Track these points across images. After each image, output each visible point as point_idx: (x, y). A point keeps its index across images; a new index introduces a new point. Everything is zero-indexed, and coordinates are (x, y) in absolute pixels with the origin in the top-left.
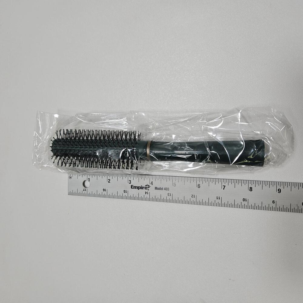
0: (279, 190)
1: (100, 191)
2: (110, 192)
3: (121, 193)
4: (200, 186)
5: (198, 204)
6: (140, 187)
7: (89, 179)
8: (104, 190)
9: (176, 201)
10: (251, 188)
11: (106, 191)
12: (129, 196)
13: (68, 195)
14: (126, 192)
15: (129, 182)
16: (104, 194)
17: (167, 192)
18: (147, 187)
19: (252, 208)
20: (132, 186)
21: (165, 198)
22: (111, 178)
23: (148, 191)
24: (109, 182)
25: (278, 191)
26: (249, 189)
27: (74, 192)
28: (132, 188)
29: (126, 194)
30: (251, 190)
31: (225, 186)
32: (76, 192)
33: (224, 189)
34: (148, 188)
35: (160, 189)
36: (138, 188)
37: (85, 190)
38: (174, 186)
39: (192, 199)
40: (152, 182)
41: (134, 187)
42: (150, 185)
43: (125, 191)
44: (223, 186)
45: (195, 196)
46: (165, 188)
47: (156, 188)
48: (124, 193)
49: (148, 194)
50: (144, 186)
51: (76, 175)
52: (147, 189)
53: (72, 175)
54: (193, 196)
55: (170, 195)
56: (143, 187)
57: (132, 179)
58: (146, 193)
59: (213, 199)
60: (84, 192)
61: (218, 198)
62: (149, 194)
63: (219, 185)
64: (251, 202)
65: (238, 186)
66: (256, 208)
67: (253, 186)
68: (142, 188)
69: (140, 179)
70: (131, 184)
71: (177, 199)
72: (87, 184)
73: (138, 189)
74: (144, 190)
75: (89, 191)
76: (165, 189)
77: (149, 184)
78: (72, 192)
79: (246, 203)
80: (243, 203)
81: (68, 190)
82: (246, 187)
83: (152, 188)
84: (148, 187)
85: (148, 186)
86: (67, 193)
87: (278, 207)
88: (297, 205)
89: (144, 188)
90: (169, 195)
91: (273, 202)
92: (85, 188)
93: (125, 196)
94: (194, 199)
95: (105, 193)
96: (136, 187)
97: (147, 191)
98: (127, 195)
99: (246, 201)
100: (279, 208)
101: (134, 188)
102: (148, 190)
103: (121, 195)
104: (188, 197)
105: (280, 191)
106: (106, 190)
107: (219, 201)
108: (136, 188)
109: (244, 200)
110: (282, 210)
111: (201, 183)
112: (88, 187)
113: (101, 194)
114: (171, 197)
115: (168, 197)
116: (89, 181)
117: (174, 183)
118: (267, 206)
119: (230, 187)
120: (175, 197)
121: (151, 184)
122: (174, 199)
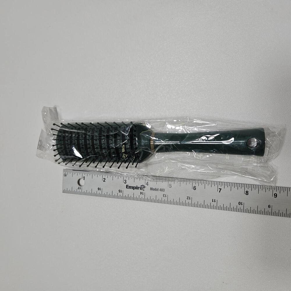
1: (95, 190)
2: (104, 192)
3: (116, 192)
4: (195, 188)
5: (194, 206)
6: (135, 187)
7: (84, 177)
8: (99, 189)
9: (171, 202)
10: (247, 192)
11: (101, 190)
12: (124, 195)
13: (63, 192)
14: (121, 192)
15: (124, 182)
16: (99, 193)
17: (163, 193)
18: (142, 187)
19: (248, 212)
20: (127, 185)
21: (160, 199)
22: (106, 177)
23: (143, 191)
24: (104, 181)
26: (245, 193)
27: (68, 190)
28: (127, 188)
29: (121, 194)
30: (247, 194)
31: (221, 189)
32: (71, 190)
33: (220, 192)
34: (143, 189)
35: (155, 190)
37: (79, 188)
38: (170, 187)
39: (187, 201)
40: (148, 182)
41: (129, 187)
42: (146, 186)
44: (219, 189)
45: (191, 198)
46: (161, 189)
47: (151, 189)
48: (119, 193)
49: (143, 194)
51: (71, 173)
53: (66, 173)
54: (189, 198)
55: (166, 197)
56: (139, 187)
57: (127, 179)
58: (141, 193)
59: (208, 202)
60: (78, 190)
61: (214, 201)
63: (215, 188)
64: (247, 206)
65: (234, 189)
66: (251, 212)
67: (249, 190)
68: (137, 188)
69: (135, 179)
70: (127, 184)
71: (172, 200)
72: (82, 182)
73: (134, 190)
74: (139, 191)
75: (84, 189)
77: (144, 185)
78: (66, 190)
79: (242, 207)
80: (239, 206)
81: (63, 188)
82: (242, 191)
83: (147, 188)
85: (144, 186)
87: (273, 211)
89: (139, 188)
90: (165, 196)
91: (269, 206)
92: (80, 187)
93: (119, 196)
94: (190, 201)
95: (100, 192)
96: (131, 187)
97: (142, 191)
98: (122, 195)
99: (242, 204)
100: (274, 213)
101: (129, 188)
102: (144, 190)
103: (116, 195)
104: (184, 199)
105: (276, 195)
107: (215, 204)
108: (131, 188)
109: (240, 203)
110: (278, 215)
111: (197, 185)
112: (83, 186)
113: (96, 192)
114: (166, 199)
115: (164, 199)
116: (84, 179)
117: (170, 184)
118: (263, 210)
119: (226, 190)
120: (170, 198)
121: (146, 184)
122: (169, 200)
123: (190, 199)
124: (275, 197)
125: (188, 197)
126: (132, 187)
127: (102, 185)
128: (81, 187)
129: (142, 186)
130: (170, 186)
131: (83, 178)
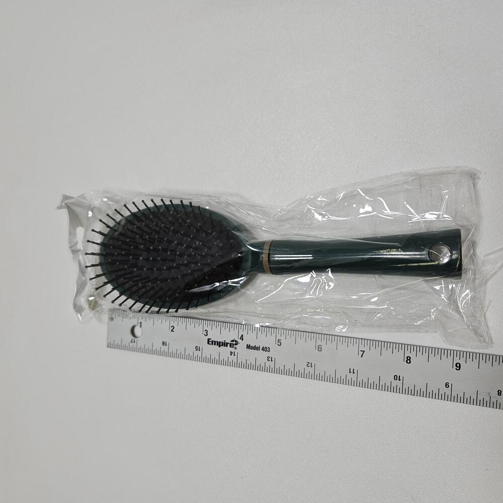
0: (458, 365)
1: (158, 345)
2: (173, 348)
3: (191, 350)
4: (321, 348)
6: (222, 343)
7: (141, 323)
8: (164, 343)
9: (280, 370)
10: (409, 358)
11: (167, 346)
12: (204, 356)
13: (108, 347)
14: (199, 350)
15: (205, 333)
16: (164, 350)
17: (266, 354)
18: (234, 343)
19: (410, 393)
20: (209, 339)
21: (263, 365)
22: (175, 324)
23: (235, 350)
24: (172, 331)
25: (456, 366)
26: (406, 359)
27: (116, 343)
28: (208, 343)
29: (199, 353)
30: (408, 361)
31: (364, 351)
32: (120, 343)
33: (362, 357)
34: (235, 346)
35: (256, 348)
36: (219, 344)
37: (133, 341)
39: (308, 370)
40: (242, 336)
41: (212, 341)
42: (240, 341)
43: (197, 349)
44: (361, 351)
45: (313, 365)
46: (263, 347)
47: (248, 347)
48: (195, 352)
49: (234, 355)
50: (228, 341)
51: (121, 316)
52: (233, 347)
53: (114, 315)
54: (310, 365)
55: (272, 361)
56: (227, 344)
57: (209, 329)
58: (231, 353)
59: (343, 373)
60: (131, 344)
61: (352, 371)
62: (236, 356)
63: (354, 349)
65: (387, 353)
66: (416, 394)
67: (412, 356)
68: (225, 344)
69: (223, 329)
70: (208, 337)
71: (282, 368)
72: (137, 331)
73: (220, 347)
74: (229, 349)
75: (140, 342)
76: (263, 349)
77: (236, 339)
78: (112, 342)
79: (399, 383)
80: (395, 383)
81: (108, 339)
82: (400, 356)
83: (242, 345)
84: (236, 344)
85: (236, 341)
86: (105, 344)
87: (454, 394)
88: (489, 394)
89: (229, 345)
90: (270, 359)
91: (447, 385)
92: (133, 338)
93: (197, 355)
94: (311, 370)
95: (165, 348)
96: (215, 342)
97: (233, 350)
98: (200, 355)
99: (399, 380)
100: (456, 397)
101: (212, 344)
102: (236, 348)
103: (191, 354)
104: (301, 366)
105: (459, 367)
106: (167, 344)
107: (354, 376)
108: (215, 345)
109: (396, 377)
110: (462, 401)
111: (323, 343)
112: (138, 337)
113: (158, 349)
114: (272, 364)
115: (268, 364)
116: (141, 327)
117: (279, 340)
118: (436, 391)
119: (372, 353)
120: (279, 364)
121: (240, 339)
122: (277, 367)
123: (311, 367)
124: (458, 368)
125: (309, 363)
126: (217, 342)
127: (169, 337)
128: (136, 339)
130: (279, 344)
131: (139, 324)
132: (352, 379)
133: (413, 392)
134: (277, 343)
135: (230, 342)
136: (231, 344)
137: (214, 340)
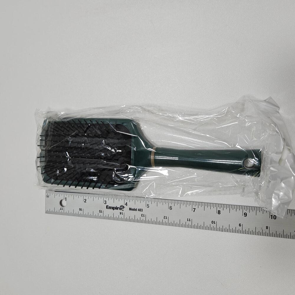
1: (77, 211)
2: (86, 212)
3: (97, 213)
4: (171, 208)
5: (170, 225)
6: (115, 207)
7: (66, 198)
8: (80, 209)
11: (82, 211)
12: (104, 215)
14: (102, 212)
15: (104, 202)
16: (81, 213)
17: (141, 213)
18: (122, 208)
19: (220, 230)
20: (107, 206)
21: (139, 219)
22: (87, 198)
23: (123, 212)
24: (85, 202)
25: (244, 214)
26: (218, 212)
27: (51, 210)
28: (107, 208)
29: (101, 214)
30: (219, 213)
31: (195, 209)
32: (53, 211)
33: (194, 212)
34: (122, 209)
35: (134, 210)
36: (113, 208)
37: (61, 209)
39: (165, 220)
40: (127, 203)
41: (109, 207)
42: (125, 206)
43: (100, 211)
45: (167, 218)
46: (139, 209)
47: (130, 209)
48: (99, 213)
51: (54, 195)
52: (121, 210)
53: (49, 194)
54: (165, 217)
56: (118, 208)
57: (107, 200)
58: (120, 213)
59: (184, 221)
60: (60, 211)
61: (189, 220)
62: (123, 215)
63: (189, 208)
65: (207, 209)
67: (221, 210)
68: (117, 208)
69: (115, 199)
70: (107, 204)
71: (150, 220)
72: (64, 203)
73: (113, 210)
74: (119, 211)
75: (66, 209)
77: (123, 205)
78: (49, 210)
79: (214, 225)
80: (212, 225)
81: (46, 209)
82: (214, 210)
83: (126, 208)
84: (123, 208)
85: (123, 206)
86: (45, 212)
87: (244, 229)
88: (262, 228)
89: (119, 209)
90: (143, 215)
91: (240, 225)
92: (62, 207)
96: (111, 207)
97: (121, 211)
99: (215, 223)
100: (245, 231)
101: (109, 209)
102: (123, 210)
103: (97, 215)
104: (161, 219)
105: (246, 215)
106: (82, 209)
107: (190, 223)
108: (111, 209)
109: (213, 222)
110: (248, 233)
111: (172, 205)
112: (66, 206)
113: (77, 213)
114: (144, 218)
115: (142, 218)
116: (66, 200)
117: (147, 204)
118: (234, 229)
119: (200, 210)
120: (148, 218)
121: (125, 205)
122: (147, 220)
124: (245, 216)
126: (112, 207)
128: (63, 208)
129: (121, 206)
132: (189, 224)
133: (222, 230)
134: (147, 206)
135: (119, 207)
136: (120, 208)
137: (110, 206)
